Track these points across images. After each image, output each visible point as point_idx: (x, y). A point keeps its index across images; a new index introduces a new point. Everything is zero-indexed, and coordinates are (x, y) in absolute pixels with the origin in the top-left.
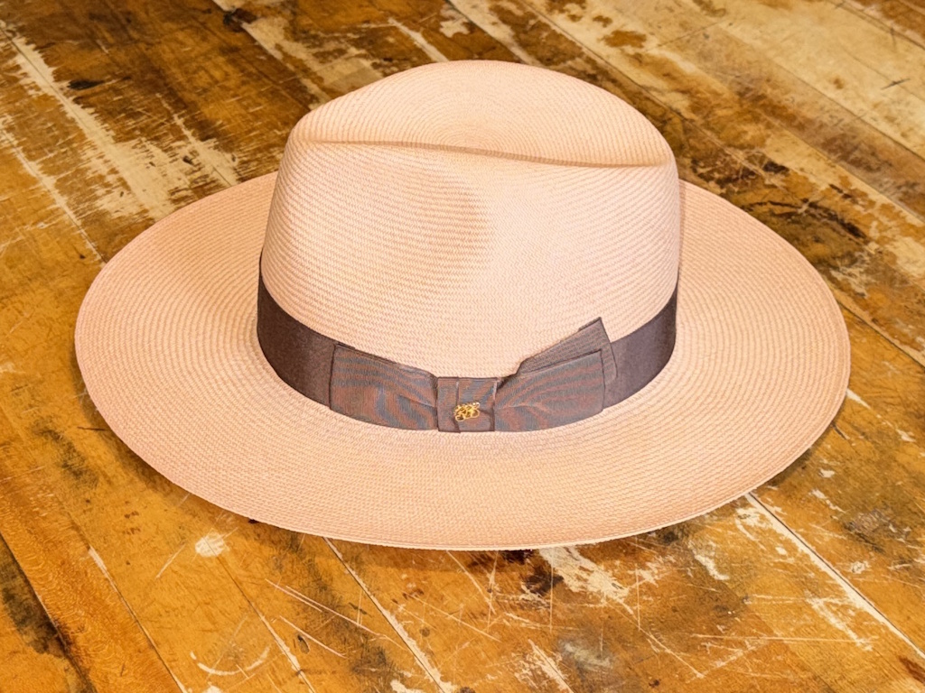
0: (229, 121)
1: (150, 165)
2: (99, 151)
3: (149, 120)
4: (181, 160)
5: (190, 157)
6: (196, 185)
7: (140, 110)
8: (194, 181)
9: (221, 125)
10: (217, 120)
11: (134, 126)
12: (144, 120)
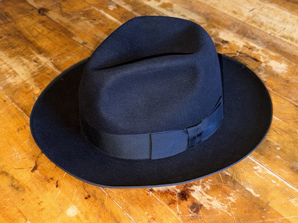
0: (47, 46)
1: (23, 65)
2: (5, 61)
3: (20, 49)
4: (33, 62)
5: (36, 60)
6: (40, 70)
7: (16, 45)
8: (39, 69)
9: (45, 48)
10: (43, 46)
11: (15, 52)
12: (18, 49)
